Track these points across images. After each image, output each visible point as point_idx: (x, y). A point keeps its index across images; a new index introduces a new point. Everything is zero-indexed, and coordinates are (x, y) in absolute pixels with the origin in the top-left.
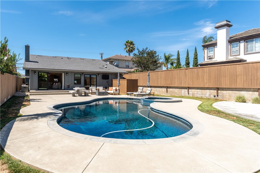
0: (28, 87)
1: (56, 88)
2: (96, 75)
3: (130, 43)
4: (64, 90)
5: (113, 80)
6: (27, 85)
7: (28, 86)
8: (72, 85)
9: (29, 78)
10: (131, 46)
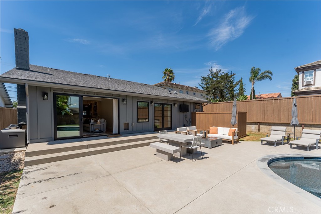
0: (23, 132)
1: (97, 130)
2: (171, 105)
3: (169, 71)
4: (119, 134)
5: (196, 113)
6: (20, 126)
7: (24, 130)
8: (133, 125)
9: (25, 109)
10: (170, 75)
